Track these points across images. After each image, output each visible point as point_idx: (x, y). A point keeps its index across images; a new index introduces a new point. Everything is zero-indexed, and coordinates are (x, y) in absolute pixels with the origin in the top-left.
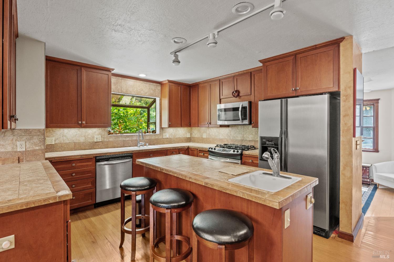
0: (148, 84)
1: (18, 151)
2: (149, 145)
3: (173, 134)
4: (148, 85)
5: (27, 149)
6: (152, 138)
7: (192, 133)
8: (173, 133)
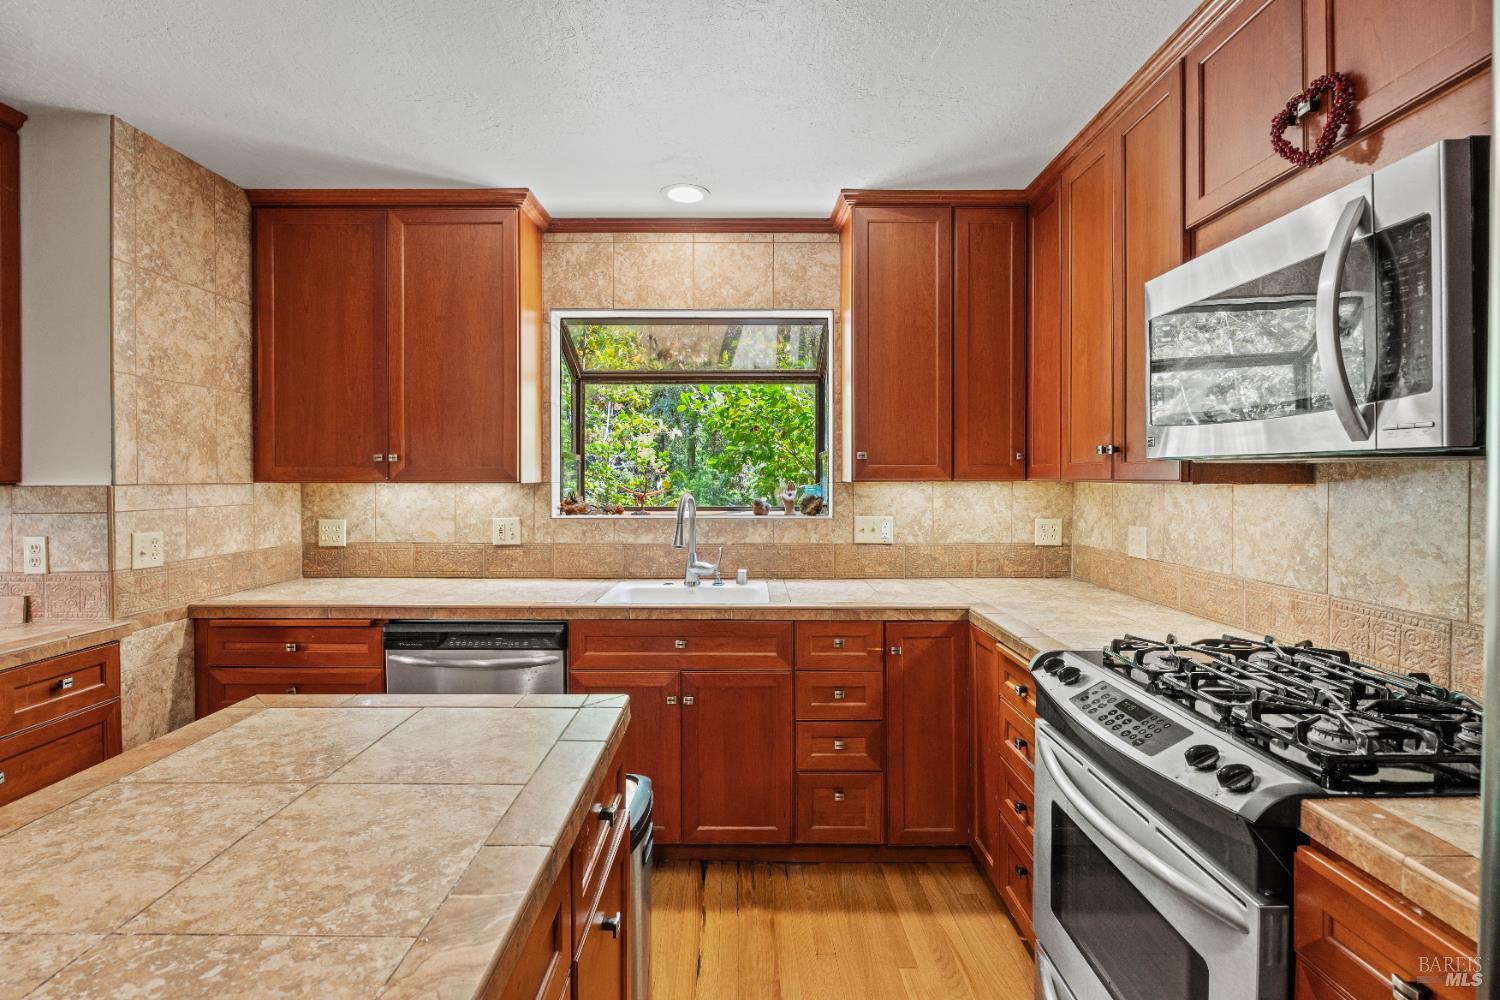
0: (755, 247)
1: (27, 572)
2: (749, 578)
3: (927, 523)
4: (761, 248)
5: (53, 570)
6: (783, 542)
7: (1075, 517)
8: (928, 514)
